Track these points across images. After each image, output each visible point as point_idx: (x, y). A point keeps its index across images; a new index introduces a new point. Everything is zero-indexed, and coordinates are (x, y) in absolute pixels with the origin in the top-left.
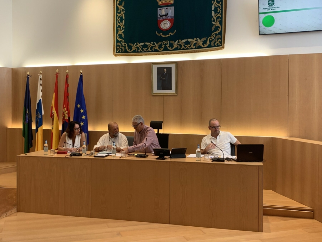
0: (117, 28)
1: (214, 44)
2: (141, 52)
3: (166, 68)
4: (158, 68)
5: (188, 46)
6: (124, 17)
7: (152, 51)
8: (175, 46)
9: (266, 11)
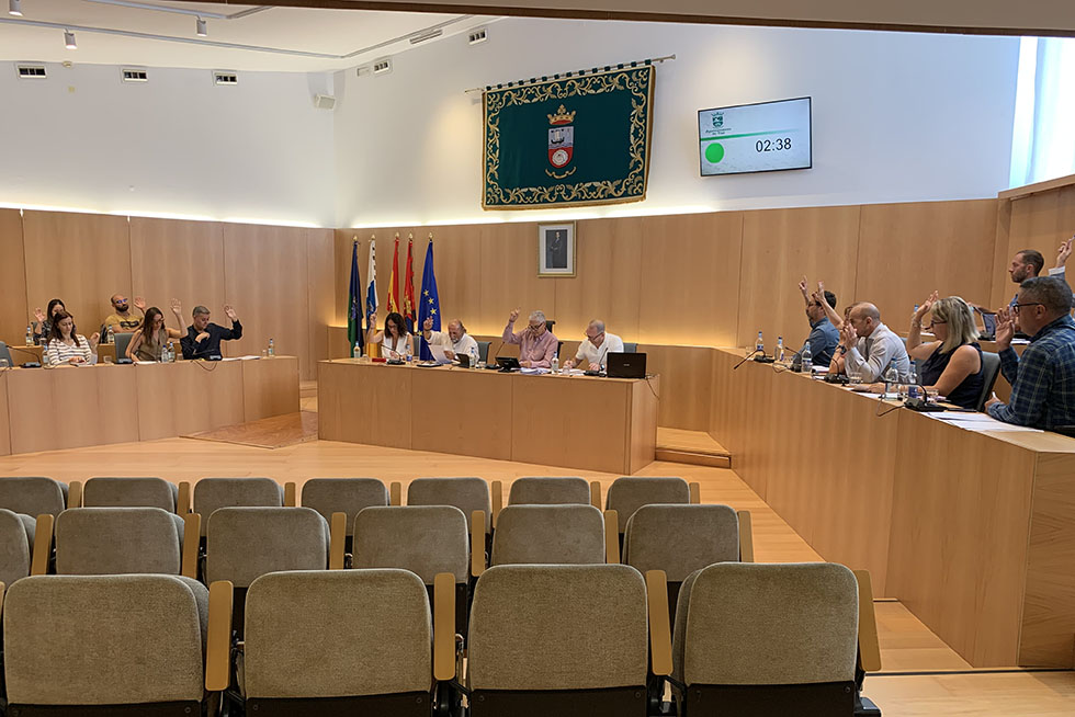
0: (488, 162)
1: (632, 190)
2: (522, 203)
3: (560, 231)
4: (548, 232)
5: (592, 194)
6: (498, 145)
7: (540, 202)
8: (574, 194)
9: (711, 135)
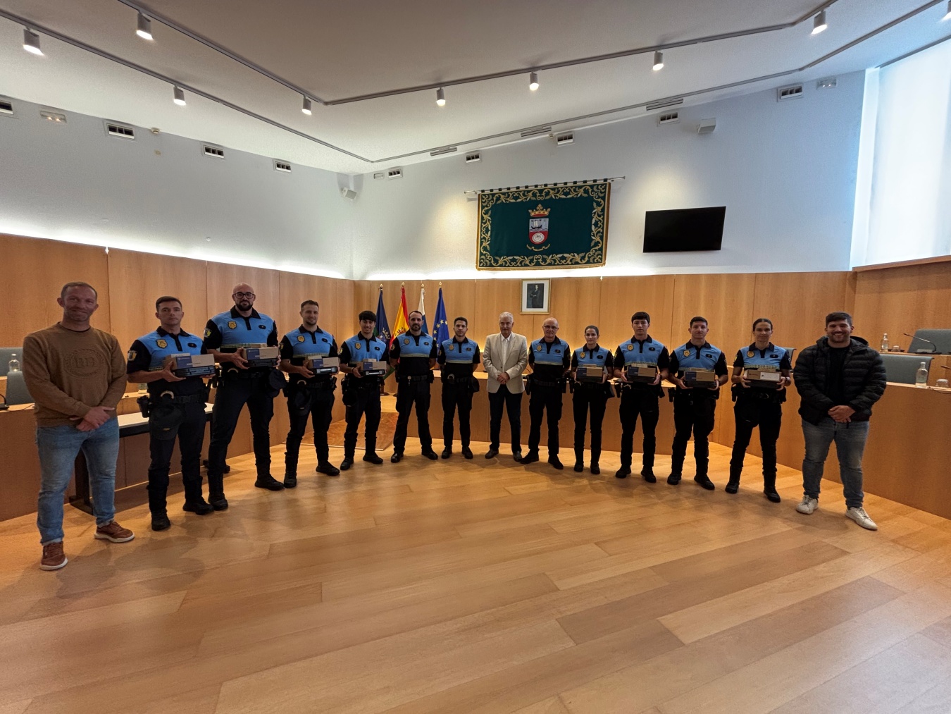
0: (481, 239)
1: (594, 260)
2: (509, 266)
3: (538, 284)
4: (529, 285)
5: (563, 262)
6: (490, 228)
7: (522, 266)
8: (548, 261)
